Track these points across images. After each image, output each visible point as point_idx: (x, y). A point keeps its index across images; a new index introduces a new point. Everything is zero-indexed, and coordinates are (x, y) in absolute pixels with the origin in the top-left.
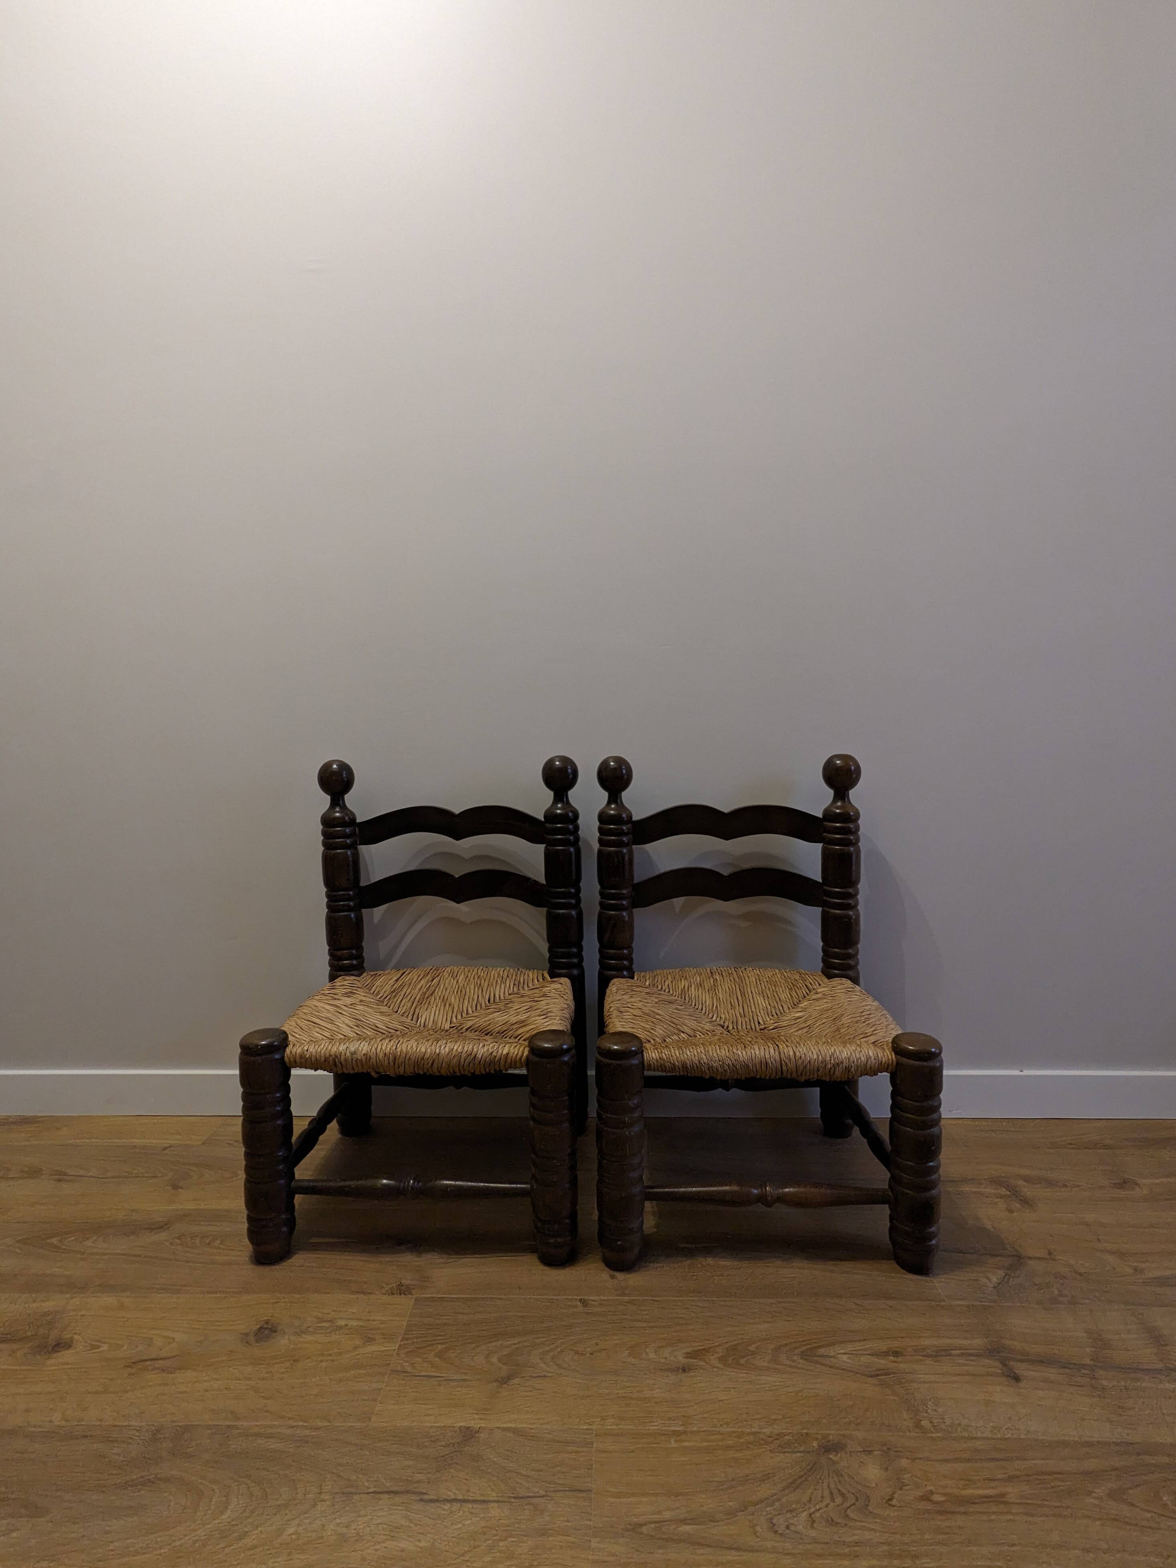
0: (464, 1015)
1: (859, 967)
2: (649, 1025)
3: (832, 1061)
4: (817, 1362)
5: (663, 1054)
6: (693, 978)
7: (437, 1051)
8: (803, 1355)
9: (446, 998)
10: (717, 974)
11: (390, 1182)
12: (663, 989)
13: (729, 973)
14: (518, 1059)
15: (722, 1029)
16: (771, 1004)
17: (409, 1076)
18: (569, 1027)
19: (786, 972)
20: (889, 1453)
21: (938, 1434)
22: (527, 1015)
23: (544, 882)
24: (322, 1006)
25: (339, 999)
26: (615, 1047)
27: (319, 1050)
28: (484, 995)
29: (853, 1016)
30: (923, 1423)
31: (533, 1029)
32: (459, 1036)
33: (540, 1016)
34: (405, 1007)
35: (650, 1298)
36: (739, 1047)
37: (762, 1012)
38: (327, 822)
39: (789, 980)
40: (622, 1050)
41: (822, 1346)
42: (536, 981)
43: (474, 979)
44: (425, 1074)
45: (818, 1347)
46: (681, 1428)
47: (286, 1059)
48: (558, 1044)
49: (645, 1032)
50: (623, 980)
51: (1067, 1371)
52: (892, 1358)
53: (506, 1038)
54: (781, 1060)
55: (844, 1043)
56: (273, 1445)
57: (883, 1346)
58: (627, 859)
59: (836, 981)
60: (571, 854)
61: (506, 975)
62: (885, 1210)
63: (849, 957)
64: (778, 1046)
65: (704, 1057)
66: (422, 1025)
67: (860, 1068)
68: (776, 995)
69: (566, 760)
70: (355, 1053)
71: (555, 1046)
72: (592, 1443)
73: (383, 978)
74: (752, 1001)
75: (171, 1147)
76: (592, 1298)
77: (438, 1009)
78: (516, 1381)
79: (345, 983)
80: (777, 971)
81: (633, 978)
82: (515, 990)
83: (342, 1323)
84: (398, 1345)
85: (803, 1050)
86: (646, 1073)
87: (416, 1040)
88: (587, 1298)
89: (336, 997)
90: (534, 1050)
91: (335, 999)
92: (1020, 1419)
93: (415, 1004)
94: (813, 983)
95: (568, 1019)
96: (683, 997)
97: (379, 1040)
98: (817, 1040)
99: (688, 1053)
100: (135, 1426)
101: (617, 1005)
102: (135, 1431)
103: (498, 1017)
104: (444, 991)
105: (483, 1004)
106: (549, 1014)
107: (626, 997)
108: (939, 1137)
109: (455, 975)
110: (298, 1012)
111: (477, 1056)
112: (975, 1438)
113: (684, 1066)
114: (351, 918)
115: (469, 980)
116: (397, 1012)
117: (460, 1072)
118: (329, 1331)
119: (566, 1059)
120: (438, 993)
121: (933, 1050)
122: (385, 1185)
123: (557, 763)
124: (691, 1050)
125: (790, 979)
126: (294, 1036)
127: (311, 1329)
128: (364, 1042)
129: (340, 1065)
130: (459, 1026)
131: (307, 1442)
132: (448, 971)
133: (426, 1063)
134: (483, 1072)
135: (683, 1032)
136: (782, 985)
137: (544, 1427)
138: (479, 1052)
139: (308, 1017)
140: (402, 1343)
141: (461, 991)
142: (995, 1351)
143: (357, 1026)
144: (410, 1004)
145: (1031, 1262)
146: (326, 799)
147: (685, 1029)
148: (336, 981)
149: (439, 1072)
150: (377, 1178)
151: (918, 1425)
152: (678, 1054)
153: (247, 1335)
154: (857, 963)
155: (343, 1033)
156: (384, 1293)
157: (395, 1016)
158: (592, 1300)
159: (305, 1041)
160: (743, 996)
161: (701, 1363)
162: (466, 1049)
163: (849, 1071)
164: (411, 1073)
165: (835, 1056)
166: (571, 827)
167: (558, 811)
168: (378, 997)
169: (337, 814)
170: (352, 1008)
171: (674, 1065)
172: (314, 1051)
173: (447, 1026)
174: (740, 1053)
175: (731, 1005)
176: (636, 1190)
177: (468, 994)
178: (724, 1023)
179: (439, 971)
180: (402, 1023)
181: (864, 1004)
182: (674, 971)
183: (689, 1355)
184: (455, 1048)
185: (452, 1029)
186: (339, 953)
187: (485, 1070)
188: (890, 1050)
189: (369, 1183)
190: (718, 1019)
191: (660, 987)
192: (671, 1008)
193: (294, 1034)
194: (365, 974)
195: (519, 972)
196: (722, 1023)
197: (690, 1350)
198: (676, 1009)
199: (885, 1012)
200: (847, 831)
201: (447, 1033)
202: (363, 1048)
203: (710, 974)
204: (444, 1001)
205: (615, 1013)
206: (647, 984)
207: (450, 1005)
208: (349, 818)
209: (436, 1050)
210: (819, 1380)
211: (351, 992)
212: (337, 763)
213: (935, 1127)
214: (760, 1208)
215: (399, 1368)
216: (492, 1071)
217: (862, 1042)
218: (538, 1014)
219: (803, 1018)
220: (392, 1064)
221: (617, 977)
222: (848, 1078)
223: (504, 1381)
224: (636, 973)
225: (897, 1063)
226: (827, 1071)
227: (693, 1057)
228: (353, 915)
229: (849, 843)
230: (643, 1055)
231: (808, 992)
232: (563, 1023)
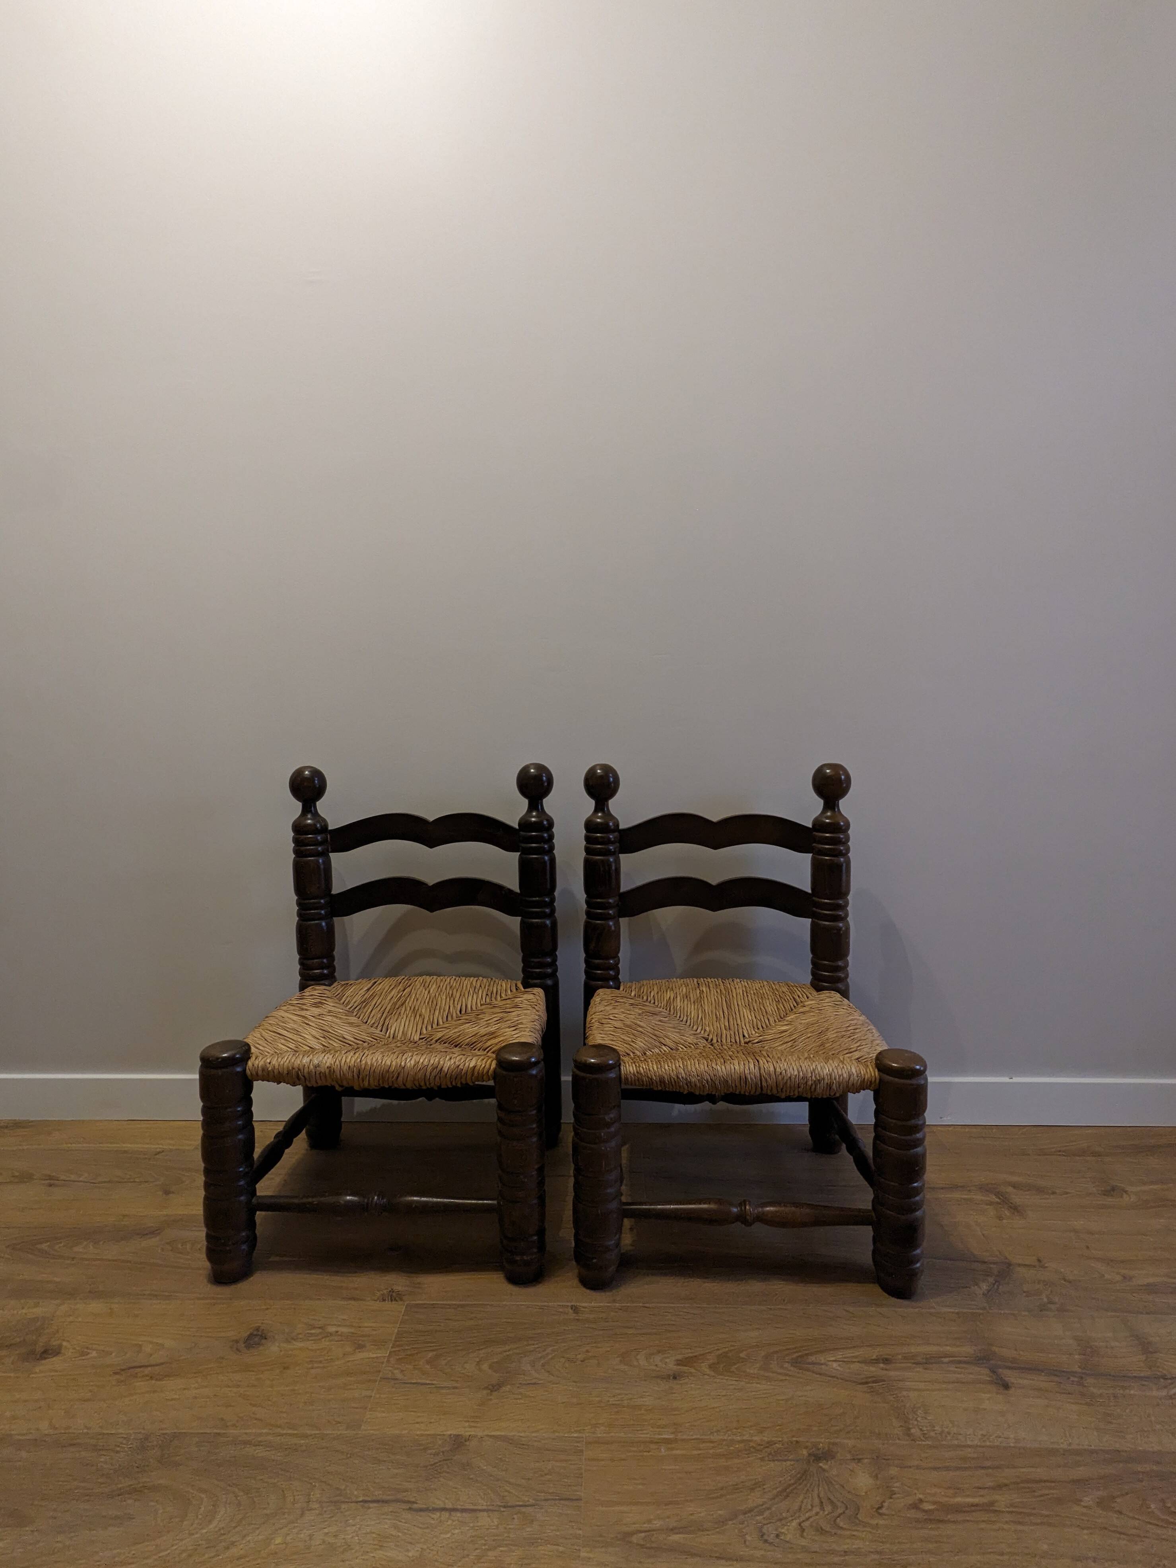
0: (435, 1026)
1: (848, 980)
2: (629, 1037)
3: (813, 1078)
4: (808, 1370)
5: (641, 1069)
6: (679, 989)
7: (403, 1064)
8: (795, 1363)
9: (416, 1008)
10: (704, 985)
11: (353, 1198)
12: (649, 1000)
13: (716, 985)
14: (485, 1072)
15: (706, 1042)
16: (758, 1017)
17: (374, 1090)
18: (540, 1039)
19: (774, 984)
20: (879, 1461)
21: (927, 1442)
22: (497, 1026)
23: (518, 891)
24: (289, 1016)
25: (306, 1010)
26: (593, 1061)
27: (282, 1063)
28: (456, 1005)
29: (839, 1030)
30: (913, 1431)
31: (502, 1040)
32: (427, 1048)
33: (510, 1027)
34: (375, 1018)
35: (641, 1305)
36: (718, 1062)
37: (747, 1025)
38: (298, 829)
39: (777, 993)
40: (598, 1064)
41: (811, 1354)
42: (509, 991)
43: (446, 989)
44: (390, 1087)
45: (807, 1355)
46: (672, 1436)
47: (248, 1072)
48: (525, 1058)
49: (625, 1045)
50: (608, 991)
51: (1056, 1379)
52: (882, 1365)
53: (475, 1050)
54: (760, 1076)
55: (827, 1060)
56: (260, 1452)
57: (874, 1353)
58: (613, 868)
59: (825, 994)
60: (545, 862)
61: (479, 985)
62: (868, 1232)
63: (838, 969)
64: (758, 1061)
65: (683, 1072)
66: (392, 1036)
67: (842, 1085)
68: (763, 1008)
69: (541, 768)
70: (318, 1066)
71: (522, 1059)
72: (582, 1451)
73: (354, 988)
74: (737, 1014)
75: (163, 1151)
76: (584, 1305)
77: (408, 1019)
78: (508, 1388)
79: (315, 993)
80: (765, 983)
81: (618, 988)
82: (488, 1000)
83: (332, 1329)
84: (388, 1352)
85: (784, 1065)
86: (623, 1086)
87: (382, 1053)
88: (578, 1304)
89: (304, 1007)
90: (503, 1064)
91: (303, 1009)
92: (1009, 1427)
93: (384, 1015)
94: (801, 996)
95: (538, 1031)
96: (668, 1009)
97: (343, 1052)
98: (800, 1055)
99: (667, 1067)
100: (122, 1433)
101: (598, 1017)
102: (122, 1439)
103: (468, 1028)
104: (415, 1002)
105: (454, 1015)
106: (520, 1026)
107: (608, 1008)
108: (924, 1155)
109: (427, 985)
110: (264, 1023)
111: (443, 1069)
112: (964, 1446)
113: (662, 1081)
114: (322, 927)
115: (441, 991)
116: (366, 1022)
117: (426, 1084)
118: (320, 1337)
119: (534, 1072)
120: (409, 1003)
121: (918, 1067)
122: (349, 1201)
123: (532, 771)
124: (670, 1065)
125: (777, 991)
126: (257, 1048)
127: (300, 1336)
128: (329, 1054)
129: (302, 1077)
130: (428, 1038)
131: (296, 1450)
132: (420, 981)
133: (391, 1076)
134: (450, 1086)
135: (665, 1045)
136: (770, 997)
137: (534, 1435)
138: (446, 1065)
139: (274, 1028)
140: (394, 1349)
141: (432, 1002)
142: (983, 1359)
143: (324, 1038)
144: (379, 1015)
145: (1019, 1269)
146: (298, 806)
147: (668, 1042)
148: (305, 991)
149: (405, 1085)
150: (341, 1194)
151: (908, 1433)
152: (655, 1068)
153: (237, 1342)
154: (847, 976)
155: (310, 1045)
156: (376, 1299)
157: (365, 1027)
158: (583, 1307)
159: (269, 1053)
160: (729, 1008)
161: (693, 1370)
162: (432, 1062)
163: (830, 1088)
164: (376, 1086)
165: (817, 1072)
166: (545, 835)
167: (533, 819)
168: (348, 1008)
169: (309, 821)
170: (320, 1019)
171: (651, 1079)
172: (277, 1065)
173: (417, 1038)
174: (719, 1068)
175: (717, 1018)
176: (613, 1205)
177: (439, 1005)
178: (708, 1035)
179: (411, 981)
180: (371, 1035)
181: (851, 1018)
182: (660, 981)
183: (679, 1363)
184: (421, 1061)
185: (421, 1041)
186: (309, 962)
187: (451, 1083)
188: (874, 1066)
189: (331, 1199)
190: (702, 1032)
191: (645, 998)
192: (655, 1020)
193: (258, 1046)
194: (335, 984)
195: (492, 983)
196: (706, 1035)
197: (679, 1357)
198: (660, 1021)
199: (871, 1027)
200: (838, 842)
201: (416, 1045)
202: (326, 1060)
203: (697, 985)
204: (415, 1011)
205: (596, 1024)
206: (633, 994)
207: (420, 1015)
208: (321, 825)
209: (401, 1063)
210: (809, 1388)
211: (320, 1003)
212: (309, 770)
213: (918, 1147)
214: (738, 1226)
215: (389, 1376)
216: (459, 1085)
217: (845, 1058)
218: (508, 1025)
219: (788, 1032)
220: (356, 1077)
221: (602, 987)
222: (830, 1095)
223: (494, 1388)
224: (622, 984)
225: (880, 1080)
226: (808, 1088)
227: (671, 1072)
228: (324, 924)
229: (840, 854)
230: (620, 1069)
231: (795, 1005)
232: (534, 1035)
